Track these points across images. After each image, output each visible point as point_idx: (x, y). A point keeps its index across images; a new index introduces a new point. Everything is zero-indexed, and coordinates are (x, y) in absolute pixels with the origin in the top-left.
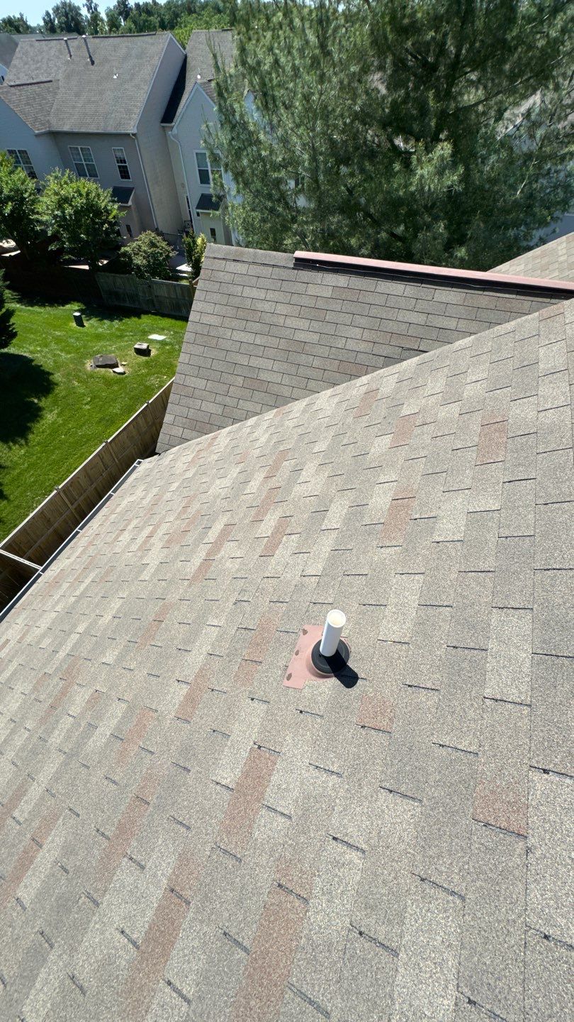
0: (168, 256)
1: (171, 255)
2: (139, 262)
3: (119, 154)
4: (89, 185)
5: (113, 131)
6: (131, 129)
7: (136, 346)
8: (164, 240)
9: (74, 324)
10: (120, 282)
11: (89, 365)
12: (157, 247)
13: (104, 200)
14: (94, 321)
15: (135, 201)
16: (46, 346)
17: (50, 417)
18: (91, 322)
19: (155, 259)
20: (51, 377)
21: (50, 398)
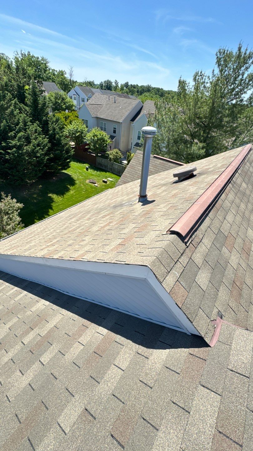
0: (120, 157)
1: (122, 157)
2: (111, 157)
3: (115, 127)
4: (104, 133)
5: (115, 121)
6: (121, 121)
7: (103, 180)
8: (121, 152)
9: (85, 170)
10: (103, 161)
11: (87, 181)
12: (118, 154)
13: (107, 138)
14: (92, 170)
15: (115, 140)
16: (76, 173)
17: (71, 192)
18: (91, 170)
19: (116, 157)
20: (75, 182)
21: (74, 187)
